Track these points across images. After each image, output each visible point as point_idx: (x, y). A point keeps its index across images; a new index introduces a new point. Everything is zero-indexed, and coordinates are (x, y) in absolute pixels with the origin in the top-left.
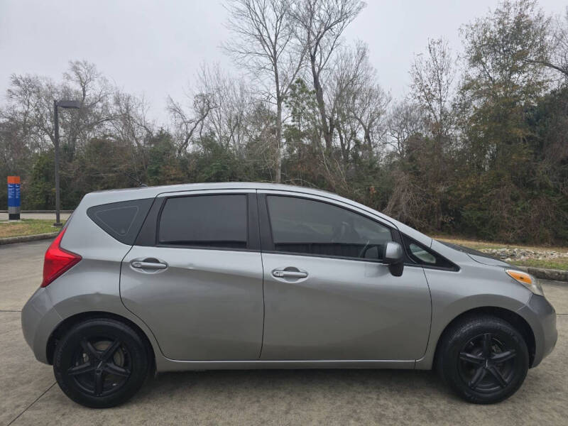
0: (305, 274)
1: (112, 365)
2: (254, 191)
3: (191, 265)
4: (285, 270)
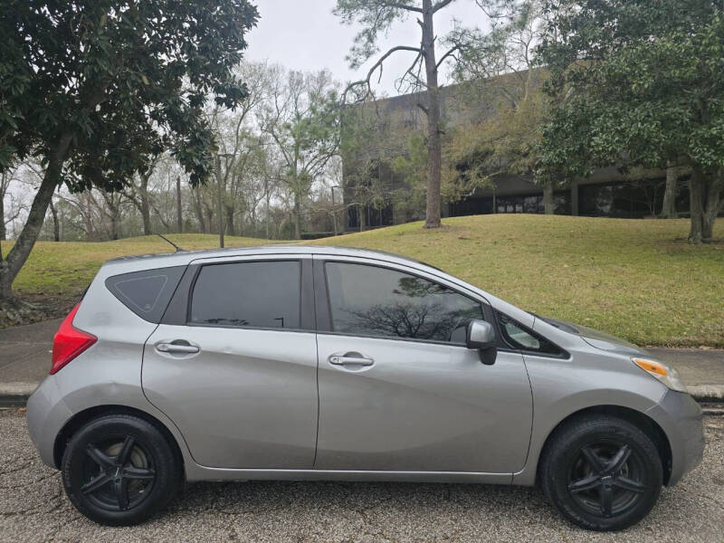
0: (371, 361)
1: (130, 469)
2: (310, 257)
3: (228, 348)
4: (346, 356)
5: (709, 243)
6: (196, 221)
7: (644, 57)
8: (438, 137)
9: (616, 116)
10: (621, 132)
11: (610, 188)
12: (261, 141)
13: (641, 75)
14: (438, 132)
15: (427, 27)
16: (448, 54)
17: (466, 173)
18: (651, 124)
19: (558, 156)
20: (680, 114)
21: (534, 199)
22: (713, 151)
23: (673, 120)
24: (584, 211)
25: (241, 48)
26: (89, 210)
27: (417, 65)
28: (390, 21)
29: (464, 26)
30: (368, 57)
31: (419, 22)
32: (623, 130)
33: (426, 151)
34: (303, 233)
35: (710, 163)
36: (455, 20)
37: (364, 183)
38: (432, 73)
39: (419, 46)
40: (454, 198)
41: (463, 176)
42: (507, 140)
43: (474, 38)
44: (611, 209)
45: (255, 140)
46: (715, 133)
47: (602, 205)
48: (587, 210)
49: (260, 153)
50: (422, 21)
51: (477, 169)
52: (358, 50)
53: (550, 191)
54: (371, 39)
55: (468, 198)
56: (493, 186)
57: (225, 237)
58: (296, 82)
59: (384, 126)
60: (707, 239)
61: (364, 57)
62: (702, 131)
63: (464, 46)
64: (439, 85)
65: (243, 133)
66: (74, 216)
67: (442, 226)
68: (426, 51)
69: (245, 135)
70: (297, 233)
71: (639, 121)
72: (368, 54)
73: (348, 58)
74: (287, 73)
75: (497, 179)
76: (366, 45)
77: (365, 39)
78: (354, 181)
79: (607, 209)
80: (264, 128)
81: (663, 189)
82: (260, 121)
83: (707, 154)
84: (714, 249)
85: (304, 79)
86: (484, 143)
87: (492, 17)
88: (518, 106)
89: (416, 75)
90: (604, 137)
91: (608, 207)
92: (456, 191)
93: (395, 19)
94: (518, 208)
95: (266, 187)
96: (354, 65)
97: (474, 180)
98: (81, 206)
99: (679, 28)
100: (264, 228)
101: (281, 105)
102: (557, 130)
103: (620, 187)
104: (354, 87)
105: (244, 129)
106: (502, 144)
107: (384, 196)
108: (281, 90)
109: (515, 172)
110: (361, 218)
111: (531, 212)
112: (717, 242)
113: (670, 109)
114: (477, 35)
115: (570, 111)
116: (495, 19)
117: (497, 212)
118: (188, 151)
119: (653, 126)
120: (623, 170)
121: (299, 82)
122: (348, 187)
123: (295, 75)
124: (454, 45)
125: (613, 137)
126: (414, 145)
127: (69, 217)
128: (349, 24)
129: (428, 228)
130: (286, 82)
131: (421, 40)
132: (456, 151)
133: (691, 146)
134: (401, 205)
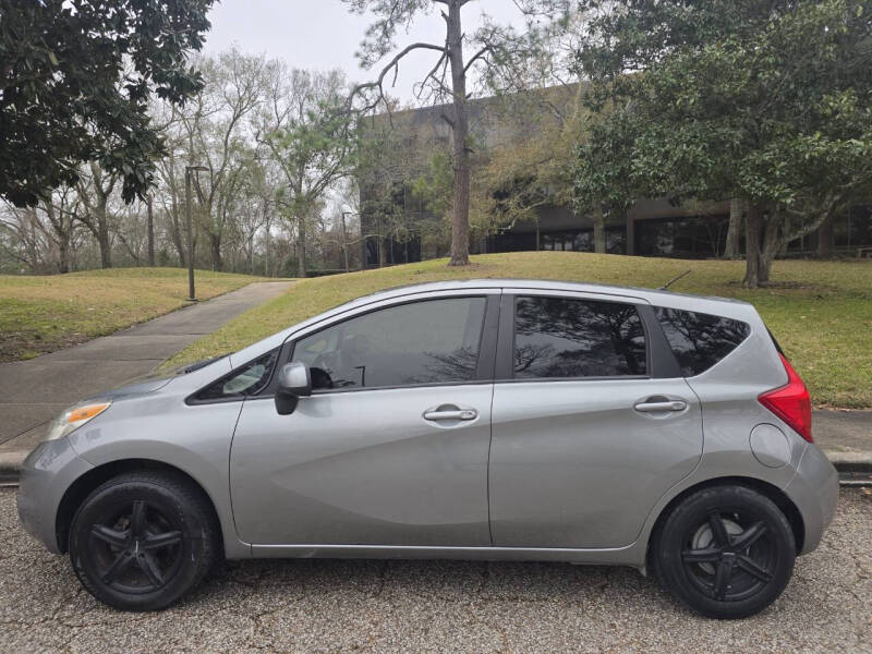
5: (764, 287)
6: (174, 252)
7: (692, 67)
8: (466, 156)
9: (660, 135)
10: (666, 155)
11: (670, 224)
12: (257, 155)
13: (687, 89)
14: (466, 150)
15: (453, 22)
16: (477, 57)
17: (504, 201)
18: (698, 146)
19: (595, 181)
20: (731, 135)
21: (586, 236)
22: (764, 179)
23: (723, 143)
24: (640, 251)
25: (202, 29)
26: (34, 236)
27: (441, 68)
28: (411, 13)
29: (495, 22)
30: (382, 54)
31: (444, 15)
32: (667, 152)
33: (451, 173)
34: (310, 270)
35: (760, 194)
36: (484, 15)
37: (385, 211)
38: (459, 79)
39: (443, 46)
40: (490, 231)
41: (500, 206)
42: (552, 164)
43: (507, 38)
44: (674, 249)
45: (250, 152)
46: (767, 158)
47: (663, 244)
48: (644, 249)
49: (257, 169)
50: (448, 14)
51: (518, 197)
52: (370, 45)
53: (601, 227)
54: (386, 33)
55: (506, 232)
56: (536, 218)
57: (195, 271)
58: (300, 83)
59: (410, 142)
60: (763, 283)
61: (377, 55)
62: (754, 156)
63: (495, 47)
64: (467, 93)
65: (233, 144)
66: (14, 244)
67: (470, 264)
68: (452, 51)
69: (235, 147)
70: (301, 269)
71: (685, 143)
72: (383, 51)
73: (357, 55)
74: (289, 72)
75: (541, 210)
76: (380, 40)
77: (379, 32)
78: (372, 208)
79: (669, 249)
80: (260, 138)
81: (726, 227)
82: (256, 130)
83: (758, 183)
84: (769, 294)
85: (311, 80)
86: (526, 168)
87: (526, 13)
88: (565, 126)
89: (440, 79)
90: (645, 159)
91: (671, 247)
92: (492, 223)
93: (418, 11)
94: (568, 245)
95: (265, 211)
96: (365, 64)
97: (514, 211)
98: (22, 230)
99: (732, 36)
100: (263, 262)
101: (282, 110)
102: (595, 151)
103: (683, 224)
104: (363, 89)
105: (235, 139)
106: (546, 169)
107: (407, 226)
108: (282, 91)
109: (561, 203)
110: (382, 253)
111: (583, 251)
112: (772, 287)
113: (719, 130)
114: (510, 33)
115: (609, 129)
116: (531, 16)
117: (543, 249)
118: (117, 155)
119: (700, 149)
120: (675, 201)
121: (305, 84)
122: (366, 215)
123: (301, 75)
124: (484, 46)
125: (655, 160)
126: (437, 165)
127: (8, 245)
128: (360, 13)
129: (454, 265)
130: (289, 83)
131: (445, 37)
132: (493, 175)
133: (741, 173)
134: (428, 239)
